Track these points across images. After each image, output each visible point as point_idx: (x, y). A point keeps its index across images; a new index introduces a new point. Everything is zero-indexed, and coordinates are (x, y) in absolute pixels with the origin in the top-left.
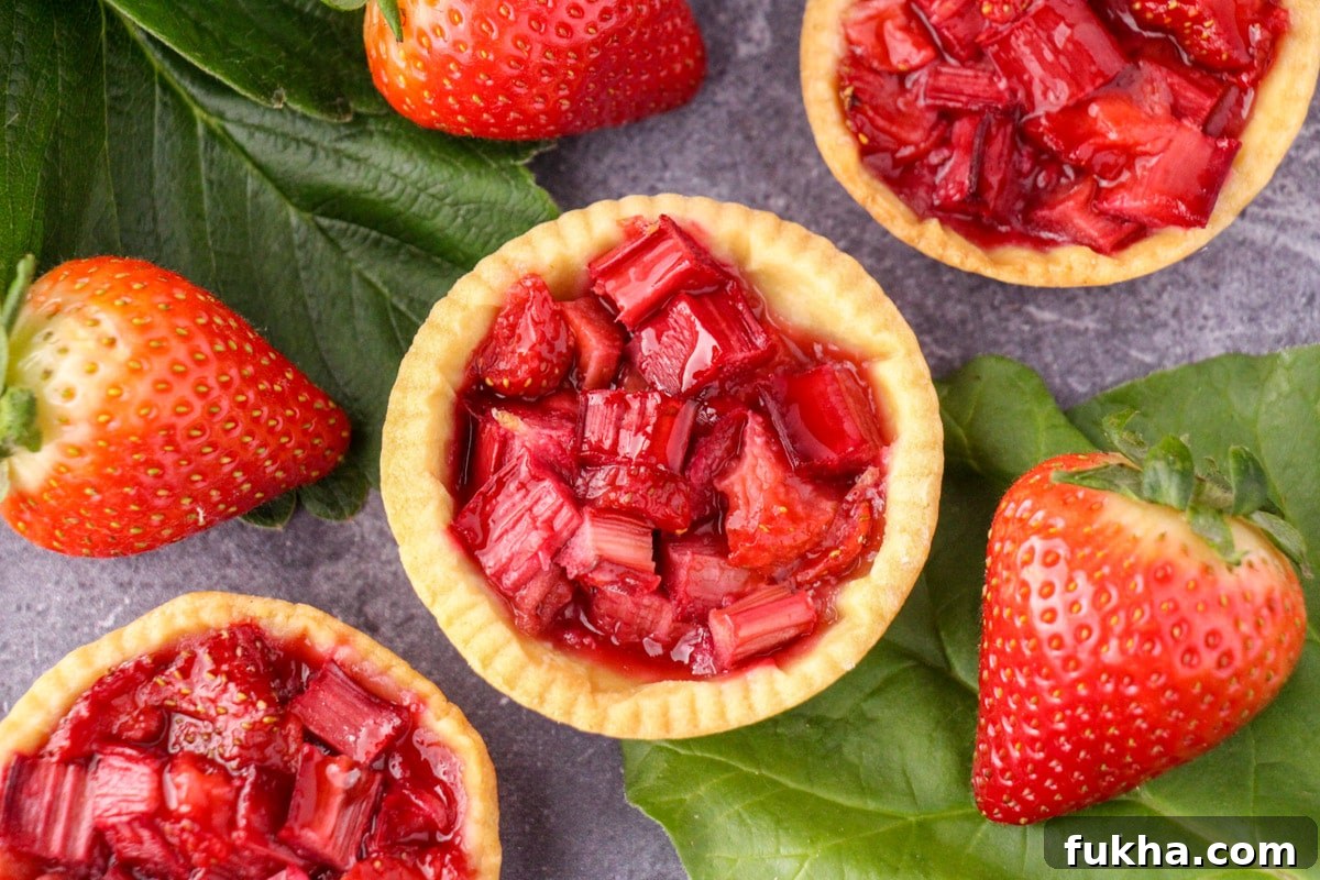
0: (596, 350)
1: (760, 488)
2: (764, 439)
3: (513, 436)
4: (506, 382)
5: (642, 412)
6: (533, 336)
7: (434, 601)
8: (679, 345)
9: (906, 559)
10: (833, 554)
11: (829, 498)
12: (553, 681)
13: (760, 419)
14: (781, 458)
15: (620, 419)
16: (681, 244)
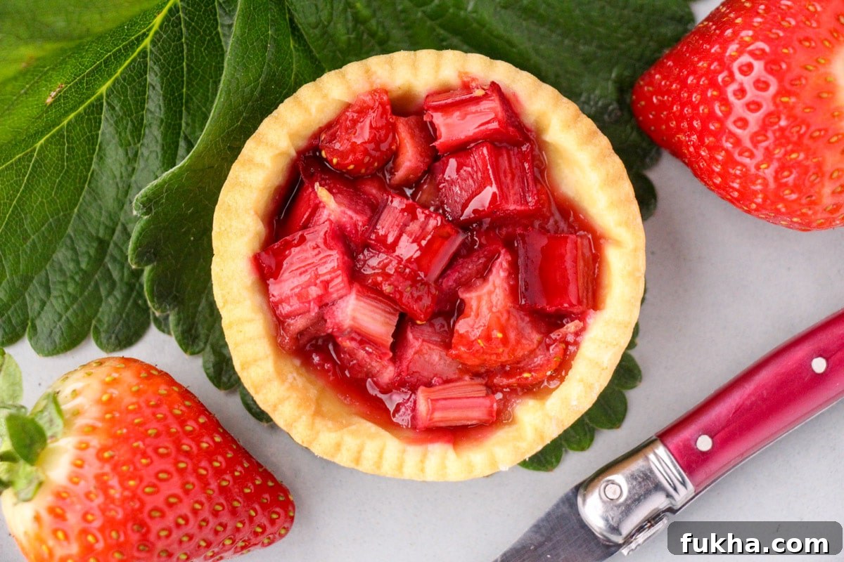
0: (409, 159)
1: (490, 309)
2: (506, 274)
3: (324, 207)
4: (335, 161)
5: (423, 227)
6: (366, 135)
7: (224, 306)
8: (471, 181)
9: (574, 403)
10: (526, 375)
11: (539, 332)
12: (288, 398)
13: (509, 258)
14: (513, 292)
15: (406, 225)
16: (499, 109)
